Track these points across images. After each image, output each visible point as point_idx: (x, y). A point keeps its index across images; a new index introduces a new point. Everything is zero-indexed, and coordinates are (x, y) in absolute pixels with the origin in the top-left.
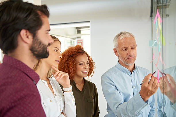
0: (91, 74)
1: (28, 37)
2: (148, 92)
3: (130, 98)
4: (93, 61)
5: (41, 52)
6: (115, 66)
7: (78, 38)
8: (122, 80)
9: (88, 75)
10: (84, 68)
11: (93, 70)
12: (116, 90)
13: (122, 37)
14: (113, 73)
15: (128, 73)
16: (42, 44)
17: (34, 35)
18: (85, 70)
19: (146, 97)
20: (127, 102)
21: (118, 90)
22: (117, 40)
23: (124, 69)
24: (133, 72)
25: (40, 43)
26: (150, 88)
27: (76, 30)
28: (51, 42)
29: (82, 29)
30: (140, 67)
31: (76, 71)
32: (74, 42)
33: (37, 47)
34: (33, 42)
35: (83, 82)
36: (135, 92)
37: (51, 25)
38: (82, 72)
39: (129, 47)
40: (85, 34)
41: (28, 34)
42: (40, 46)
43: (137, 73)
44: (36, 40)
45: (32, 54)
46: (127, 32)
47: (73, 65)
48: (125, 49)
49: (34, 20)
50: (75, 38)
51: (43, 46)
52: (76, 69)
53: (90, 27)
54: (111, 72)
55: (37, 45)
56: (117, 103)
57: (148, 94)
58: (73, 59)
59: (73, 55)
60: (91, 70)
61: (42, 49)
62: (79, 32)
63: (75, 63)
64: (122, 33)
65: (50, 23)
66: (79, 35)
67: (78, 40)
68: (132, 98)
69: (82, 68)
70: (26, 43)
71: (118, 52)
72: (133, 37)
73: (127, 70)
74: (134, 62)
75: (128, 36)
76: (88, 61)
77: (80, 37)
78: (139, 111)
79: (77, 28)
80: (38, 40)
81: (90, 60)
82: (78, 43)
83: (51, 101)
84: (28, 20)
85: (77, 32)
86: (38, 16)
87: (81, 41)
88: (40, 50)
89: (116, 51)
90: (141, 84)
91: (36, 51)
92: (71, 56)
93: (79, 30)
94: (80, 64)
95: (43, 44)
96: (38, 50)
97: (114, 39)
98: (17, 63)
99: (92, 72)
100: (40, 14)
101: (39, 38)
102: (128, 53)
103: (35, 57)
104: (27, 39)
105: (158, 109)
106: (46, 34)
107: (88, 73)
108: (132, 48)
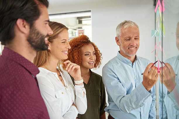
0: (98, 65)
1: (25, 27)
2: (149, 82)
3: (132, 89)
4: (99, 51)
5: (39, 42)
6: (116, 56)
7: (79, 28)
8: (124, 71)
9: (95, 66)
10: (90, 59)
11: (100, 61)
12: (119, 82)
13: (126, 26)
14: (115, 64)
15: (130, 64)
16: (39, 34)
17: (31, 25)
18: (91, 60)
19: (148, 87)
20: (130, 94)
21: (120, 82)
22: (120, 29)
23: (126, 60)
24: (134, 63)
25: (38, 33)
26: (150, 77)
27: (78, 20)
28: (51, 34)
29: (83, 19)
30: (140, 57)
31: (81, 62)
32: (75, 33)
33: (35, 38)
34: (30, 32)
35: (90, 73)
36: (137, 83)
37: (50, 15)
38: (88, 63)
39: (133, 37)
40: (86, 25)
41: (25, 23)
42: (37, 37)
43: (138, 64)
44: (33, 30)
45: (30, 45)
46: (132, 22)
47: (79, 56)
48: (128, 38)
49: (32, 10)
50: (75, 29)
51: (41, 36)
52: (82, 59)
53: (91, 17)
54: (112, 63)
55: (34, 35)
56: (120, 96)
57: (149, 84)
58: (78, 49)
59: (78, 45)
60: (98, 60)
61: (40, 40)
62: (80, 22)
63: (80, 54)
64: (126, 22)
65: (49, 14)
66: (80, 26)
67: (79, 31)
68: (134, 89)
69: (88, 58)
70: (23, 33)
71: (120, 41)
72: (138, 27)
73: (129, 60)
74: (135, 53)
75: (133, 26)
76: (94, 52)
77: (81, 28)
78: (142, 102)
79: (78, 18)
80: (35, 30)
81: (96, 51)
82: (79, 33)
83: (62, 93)
84: (24, 9)
85: (78, 22)
86: (35, 5)
87: (82, 32)
88: (38, 41)
89: (118, 40)
90: (142, 74)
91: (34, 42)
92: (76, 46)
93: (80, 20)
94: (86, 55)
95: (41, 35)
96: (36, 40)
97: (117, 27)
98: (13, 54)
99: (99, 63)
100: (38, 3)
101: (36, 28)
102: (130, 43)
103: (33, 48)
104: (24, 28)
105: (160, 99)
106: (45, 25)
107: (95, 64)
108: (135, 39)
